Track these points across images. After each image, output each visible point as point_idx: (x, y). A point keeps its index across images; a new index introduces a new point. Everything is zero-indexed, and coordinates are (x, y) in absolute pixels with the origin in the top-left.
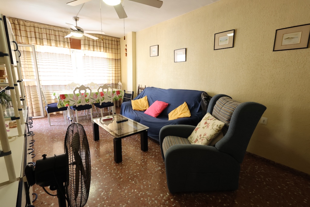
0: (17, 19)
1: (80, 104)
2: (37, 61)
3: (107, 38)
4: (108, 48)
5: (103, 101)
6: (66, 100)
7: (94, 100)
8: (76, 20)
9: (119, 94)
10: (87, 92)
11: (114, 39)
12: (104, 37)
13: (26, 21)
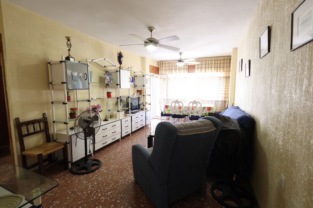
0: (162, 61)
1: (175, 114)
2: (168, 84)
3: (219, 58)
4: (219, 68)
5: (192, 115)
6: (168, 109)
7: (186, 112)
8: (181, 54)
9: (210, 110)
10: (180, 105)
11: (226, 58)
12: (216, 59)
13: (165, 61)
